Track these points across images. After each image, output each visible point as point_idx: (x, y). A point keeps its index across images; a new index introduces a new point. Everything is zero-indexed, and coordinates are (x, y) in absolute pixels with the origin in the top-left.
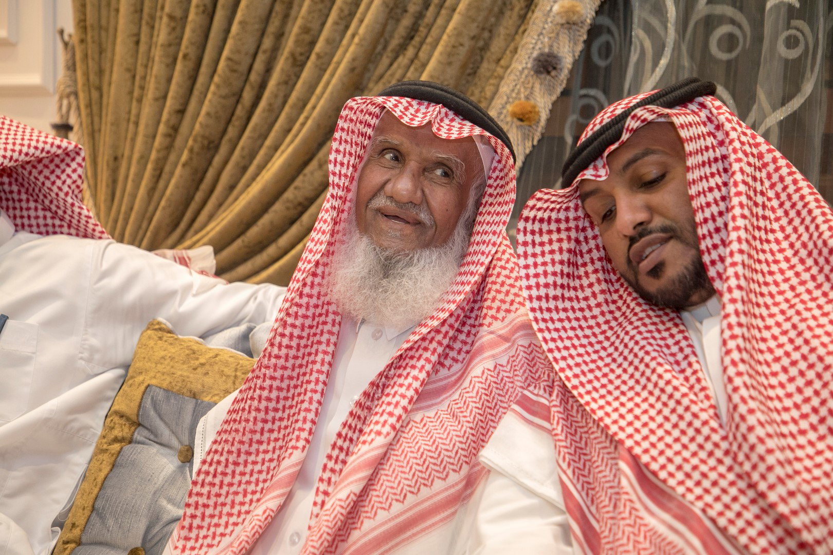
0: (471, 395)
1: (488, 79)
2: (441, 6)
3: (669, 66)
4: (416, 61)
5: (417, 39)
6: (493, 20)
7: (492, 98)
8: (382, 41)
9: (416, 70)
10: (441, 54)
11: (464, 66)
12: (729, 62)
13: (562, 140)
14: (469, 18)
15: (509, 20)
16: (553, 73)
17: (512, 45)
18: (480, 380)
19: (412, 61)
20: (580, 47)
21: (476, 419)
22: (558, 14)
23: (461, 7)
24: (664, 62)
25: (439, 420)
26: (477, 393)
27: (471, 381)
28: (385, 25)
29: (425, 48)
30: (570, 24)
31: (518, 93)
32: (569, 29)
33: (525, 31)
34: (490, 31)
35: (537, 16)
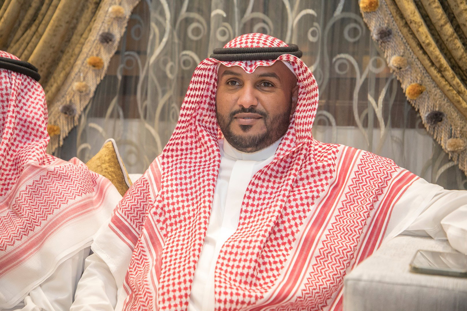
0: (21, 201)
1: (76, 44)
2: (50, 5)
3: (167, 42)
4: (37, 33)
5: (37, 22)
6: (78, 14)
7: (79, 55)
8: (18, 21)
9: (37, 38)
10: (50, 30)
11: (63, 37)
12: (197, 42)
13: (116, 77)
14: (64, 12)
15: (87, 14)
16: (110, 43)
17: (88, 28)
18: (25, 192)
19: (34, 33)
20: (124, 30)
21: (29, 215)
22: (112, 12)
23: (60, 6)
24: (165, 40)
25: (9, 218)
26: (25, 199)
27: (20, 193)
28: (19, 13)
29: (42, 27)
30: (118, 18)
31: (93, 52)
32: (118, 21)
33: (95, 20)
34: (77, 19)
35: (101, 13)
